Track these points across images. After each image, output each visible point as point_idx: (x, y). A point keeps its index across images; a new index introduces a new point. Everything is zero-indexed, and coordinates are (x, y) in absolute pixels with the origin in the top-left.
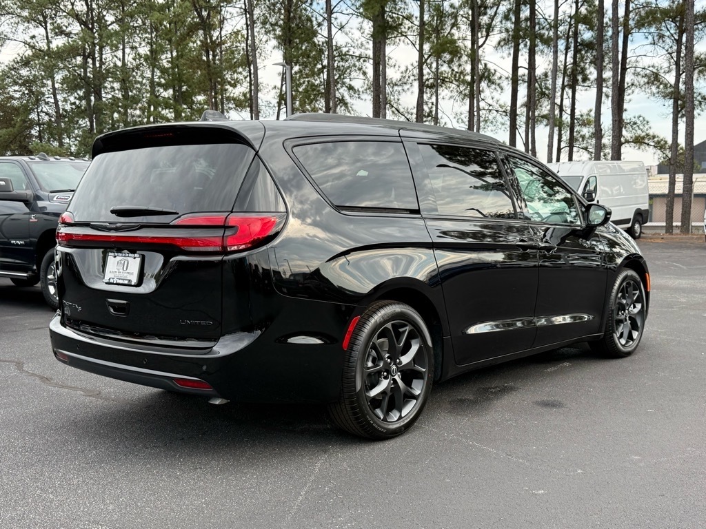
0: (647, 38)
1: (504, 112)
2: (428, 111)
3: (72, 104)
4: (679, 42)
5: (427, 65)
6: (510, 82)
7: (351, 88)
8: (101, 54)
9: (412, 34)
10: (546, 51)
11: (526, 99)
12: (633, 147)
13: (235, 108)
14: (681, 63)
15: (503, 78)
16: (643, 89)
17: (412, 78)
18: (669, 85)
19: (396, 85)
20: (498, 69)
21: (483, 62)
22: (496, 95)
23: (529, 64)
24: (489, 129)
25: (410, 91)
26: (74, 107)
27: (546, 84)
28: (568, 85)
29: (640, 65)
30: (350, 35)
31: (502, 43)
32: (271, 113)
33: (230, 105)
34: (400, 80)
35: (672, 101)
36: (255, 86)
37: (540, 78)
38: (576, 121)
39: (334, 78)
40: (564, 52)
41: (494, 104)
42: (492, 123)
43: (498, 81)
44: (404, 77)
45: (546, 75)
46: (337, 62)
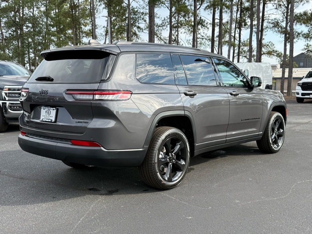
0: (274, 6)
1: (209, 39)
2: (174, 38)
3: (9, 34)
4: (287, 8)
5: (174, 17)
6: (211, 26)
7: (139, 27)
8: (23, 11)
9: (167, 3)
10: (228, 12)
11: (218, 33)
12: (267, 56)
13: (86, 36)
14: (288, 18)
15: (208, 24)
16: (272, 29)
17: (167, 23)
18: (283, 27)
19: (160, 26)
20: (206, 20)
21: (199, 16)
22: (206, 31)
23: (220, 17)
24: (203, 47)
25: (166, 29)
26: (10, 35)
27: (227, 27)
28: (238, 27)
29: (271, 18)
30: (139, 3)
31: (207, 8)
32: (103, 39)
33: (84, 35)
34: (162, 24)
35: (284, 35)
36: (94, 26)
37: (225, 24)
38: (241, 44)
39: (131, 23)
40: (236, 12)
41: (205, 36)
42: (204, 44)
43: (206, 25)
44: (163, 23)
45: (228, 22)
46: (132, 15)
